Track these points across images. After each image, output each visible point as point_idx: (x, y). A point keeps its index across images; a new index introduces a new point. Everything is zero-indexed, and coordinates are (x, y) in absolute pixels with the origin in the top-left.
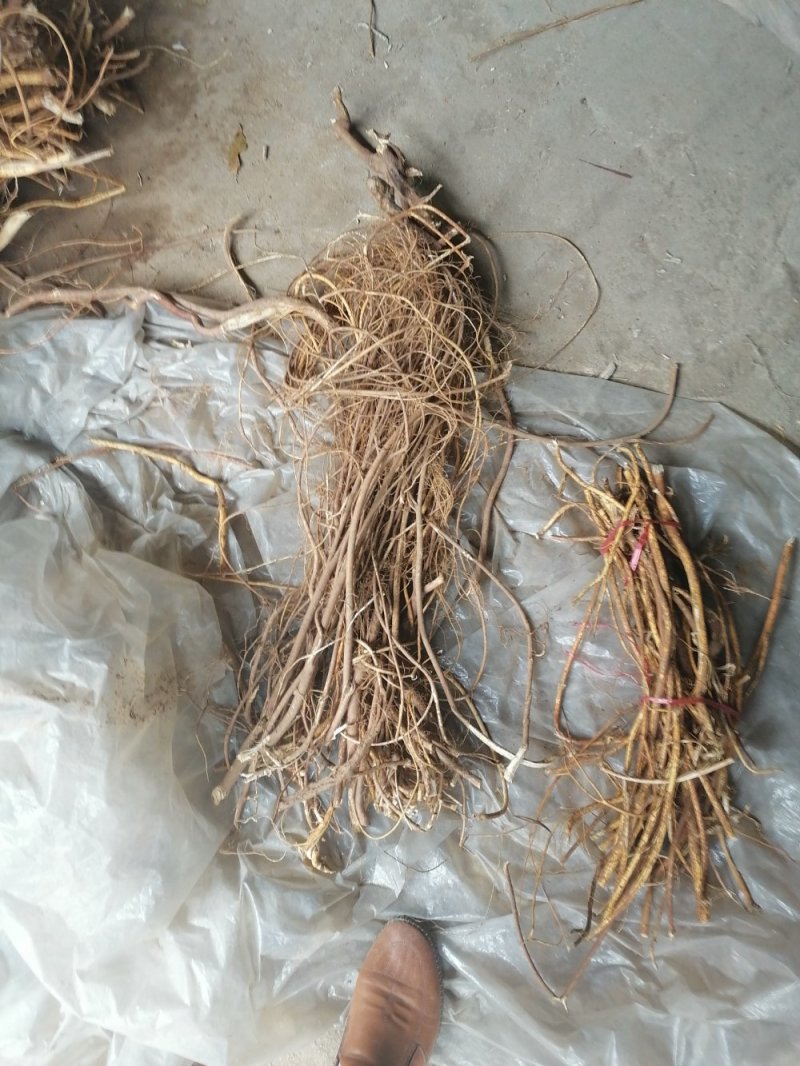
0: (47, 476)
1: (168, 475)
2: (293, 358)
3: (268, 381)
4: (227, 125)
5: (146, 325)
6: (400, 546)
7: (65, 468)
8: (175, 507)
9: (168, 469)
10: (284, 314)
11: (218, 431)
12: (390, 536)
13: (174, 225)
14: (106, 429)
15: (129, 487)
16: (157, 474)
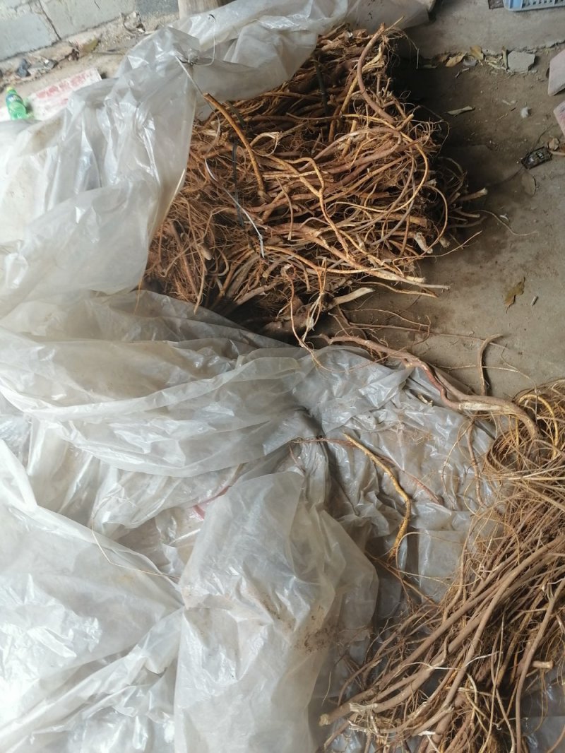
0: (310, 444)
1: (380, 478)
2: (497, 442)
3: (473, 449)
4: (515, 275)
5: (409, 379)
6: (525, 619)
7: (322, 444)
8: (377, 503)
9: (381, 474)
10: (506, 413)
11: (425, 466)
12: (521, 608)
13: (452, 324)
14: (355, 431)
15: (354, 475)
16: (374, 474)
